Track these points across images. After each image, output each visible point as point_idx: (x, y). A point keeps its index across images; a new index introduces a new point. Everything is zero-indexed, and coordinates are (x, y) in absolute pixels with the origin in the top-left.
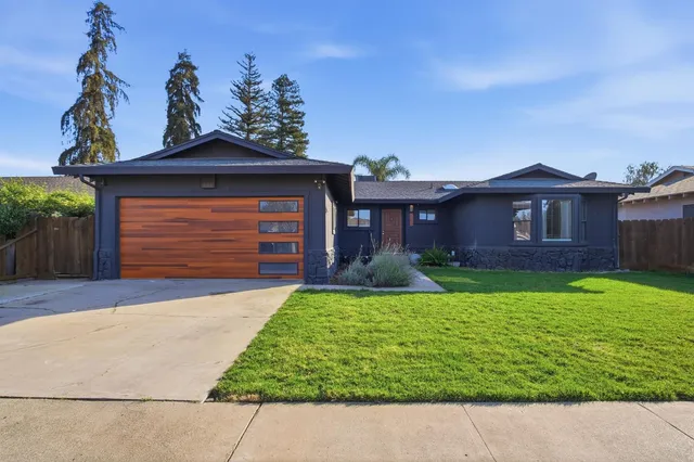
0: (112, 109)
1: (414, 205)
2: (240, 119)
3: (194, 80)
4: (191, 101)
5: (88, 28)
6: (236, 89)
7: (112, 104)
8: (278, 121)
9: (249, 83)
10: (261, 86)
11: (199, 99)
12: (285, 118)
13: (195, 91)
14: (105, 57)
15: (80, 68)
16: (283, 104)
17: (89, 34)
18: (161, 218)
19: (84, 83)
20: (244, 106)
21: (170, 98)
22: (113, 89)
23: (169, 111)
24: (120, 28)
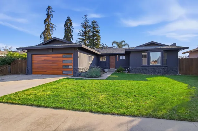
0: (52, 32)
1: (119, 55)
2: (83, 33)
3: (71, 23)
4: (70, 29)
5: (46, 13)
6: (82, 25)
7: (52, 31)
8: (92, 33)
9: (86, 23)
10: (89, 24)
11: (73, 28)
12: (95, 32)
13: (71, 26)
14: (50, 20)
15: (45, 22)
16: (94, 28)
17: (46, 14)
18: (41, 60)
19: (45, 26)
20: (84, 29)
21: (65, 28)
22: (52, 27)
23: (65, 32)
24: (54, 12)
